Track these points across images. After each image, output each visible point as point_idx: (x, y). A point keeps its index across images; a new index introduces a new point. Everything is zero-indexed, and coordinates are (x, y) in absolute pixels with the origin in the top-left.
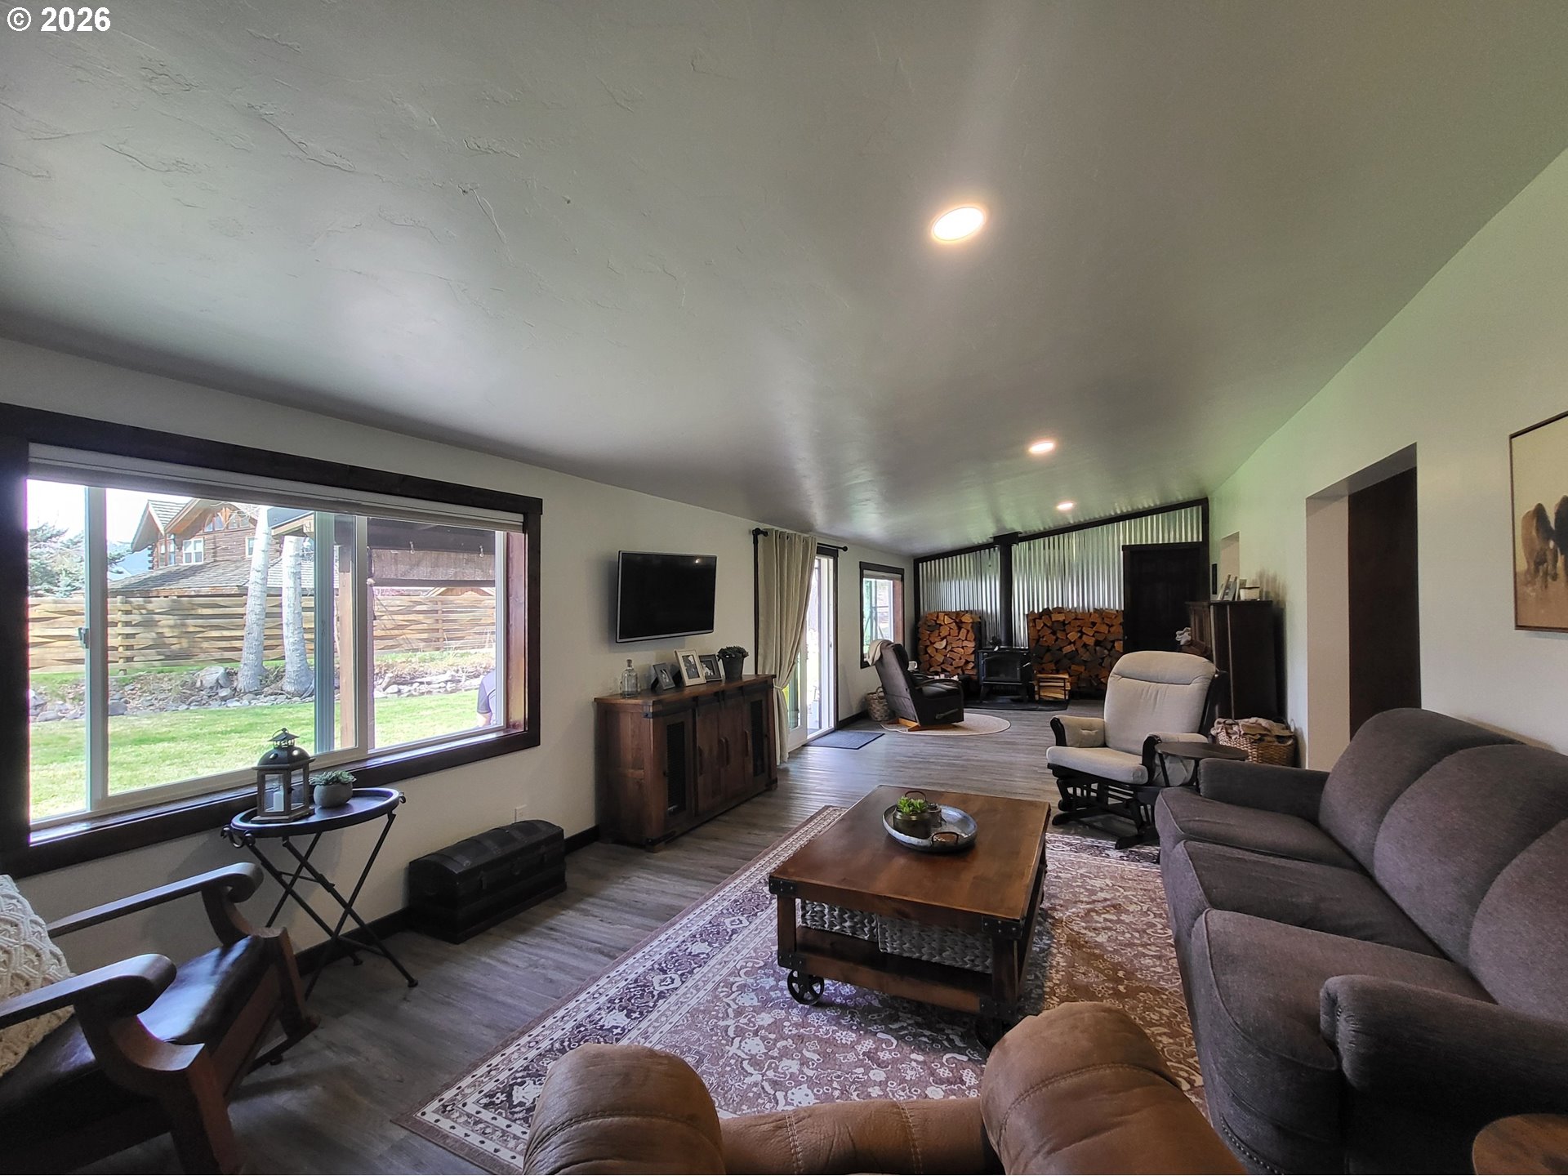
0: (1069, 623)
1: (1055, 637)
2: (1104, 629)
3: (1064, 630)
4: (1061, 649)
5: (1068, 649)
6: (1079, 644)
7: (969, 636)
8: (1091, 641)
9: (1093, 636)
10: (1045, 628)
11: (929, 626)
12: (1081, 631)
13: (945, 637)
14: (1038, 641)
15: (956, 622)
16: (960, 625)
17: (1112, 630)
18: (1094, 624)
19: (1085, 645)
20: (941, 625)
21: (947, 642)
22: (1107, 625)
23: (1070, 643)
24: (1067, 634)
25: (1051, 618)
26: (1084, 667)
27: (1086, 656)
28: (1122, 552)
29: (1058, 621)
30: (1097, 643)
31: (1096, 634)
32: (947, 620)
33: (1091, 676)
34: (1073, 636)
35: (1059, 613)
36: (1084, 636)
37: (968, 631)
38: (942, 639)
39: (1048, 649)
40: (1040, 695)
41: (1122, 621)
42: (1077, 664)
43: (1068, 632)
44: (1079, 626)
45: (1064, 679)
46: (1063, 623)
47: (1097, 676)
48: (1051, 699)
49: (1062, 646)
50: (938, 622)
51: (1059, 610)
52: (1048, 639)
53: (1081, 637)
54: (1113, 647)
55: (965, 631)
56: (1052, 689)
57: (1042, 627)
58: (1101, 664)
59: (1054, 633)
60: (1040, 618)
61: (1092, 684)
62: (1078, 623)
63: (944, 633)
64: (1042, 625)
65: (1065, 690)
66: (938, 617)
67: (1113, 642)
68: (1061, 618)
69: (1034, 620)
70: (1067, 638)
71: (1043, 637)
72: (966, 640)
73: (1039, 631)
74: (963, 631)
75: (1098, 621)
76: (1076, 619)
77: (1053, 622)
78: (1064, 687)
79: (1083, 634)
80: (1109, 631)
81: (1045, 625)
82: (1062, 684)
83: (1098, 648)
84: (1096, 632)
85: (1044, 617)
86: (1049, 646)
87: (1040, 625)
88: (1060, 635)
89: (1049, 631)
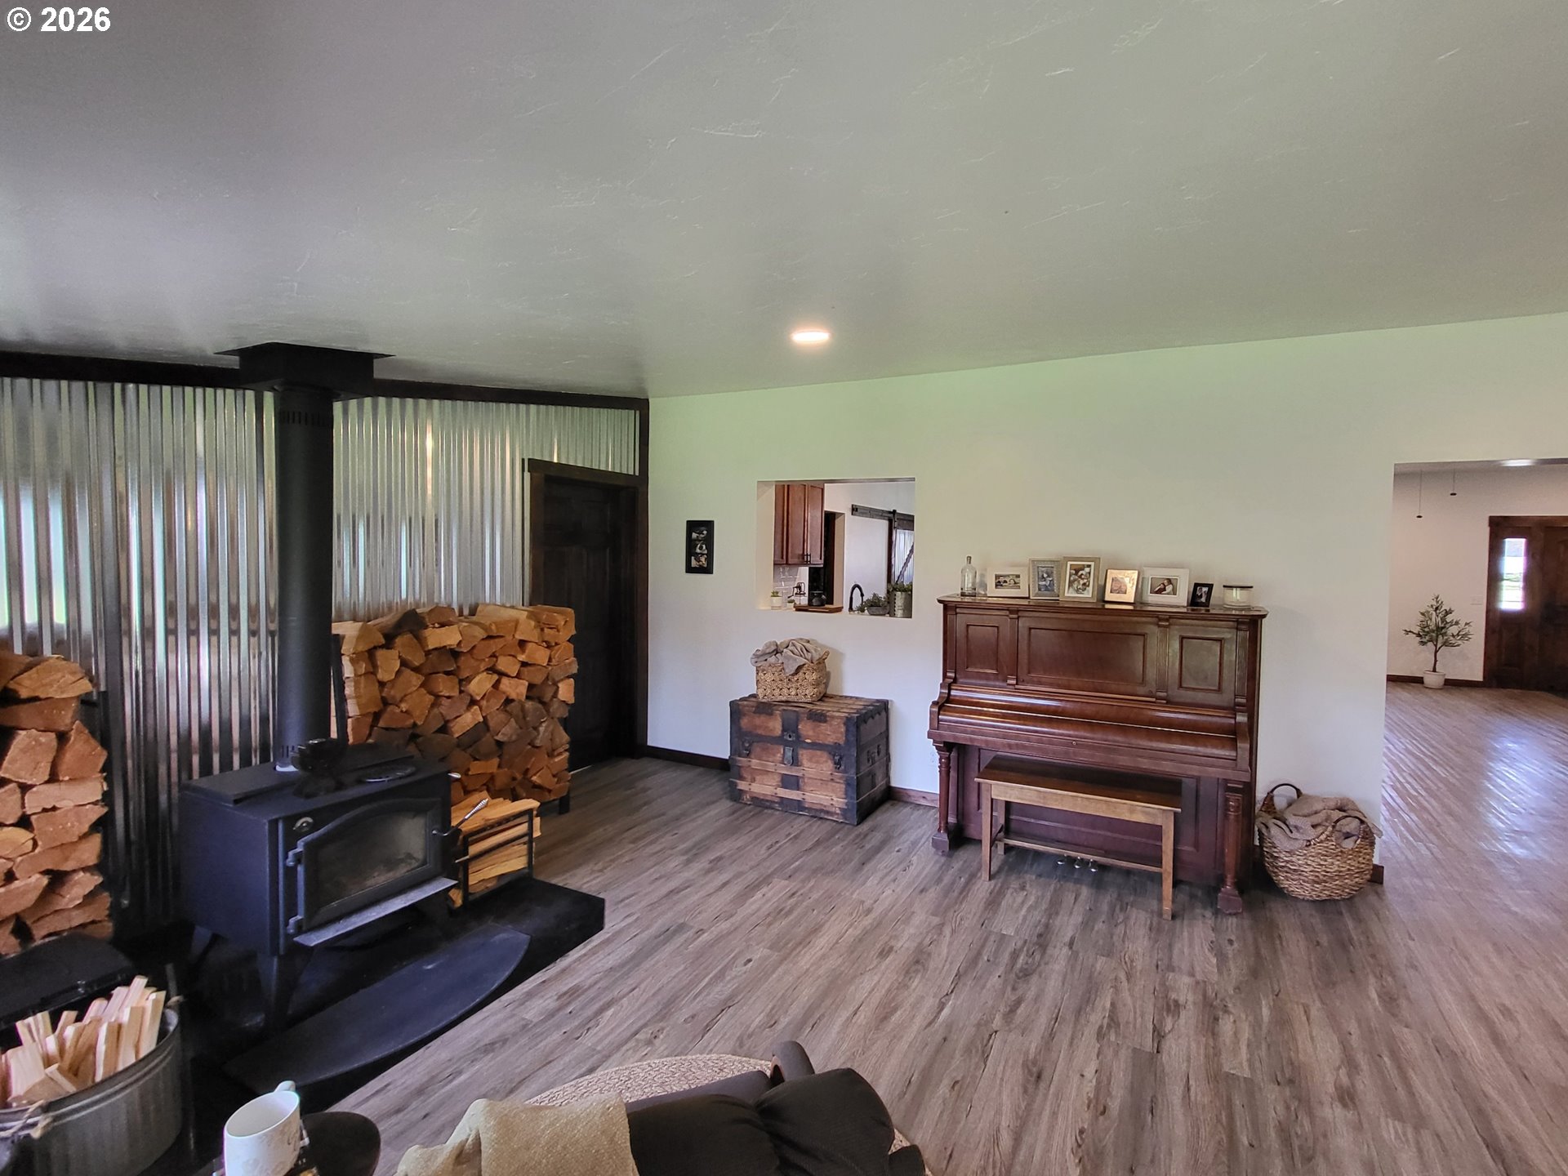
0: (472, 650)
1: (429, 697)
2: (540, 655)
4: (444, 729)
5: (468, 720)
6: (492, 703)
8: (516, 689)
9: (518, 676)
10: (407, 672)
12: (492, 670)
14: (377, 716)
17: (557, 654)
18: (522, 644)
19: (506, 703)
22: (548, 645)
23: (471, 703)
24: (463, 681)
25: (420, 639)
26: (496, 761)
27: (504, 730)
28: (527, 475)
29: (442, 648)
30: (527, 691)
31: (525, 670)
33: (514, 779)
34: (480, 684)
35: (442, 625)
36: (505, 680)
37: (62, 739)
39: (414, 735)
41: (574, 632)
42: (488, 756)
43: (465, 674)
44: (493, 655)
46: (454, 654)
47: (526, 773)
49: (450, 716)
51: (443, 617)
52: (414, 704)
53: (496, 685)
54: (555, 694)
57: (398, 673)
58: (531, 742)
59: (426, 685)
60: (389, 639)
62: (494, 646)
64: (396, 664)
67: (557, 683)
68: (450, 637)
69: (371, 654)
70: (463, 691)
71: (396, 703)
72: (51, 779)
73: (382, 684)
75: (534, 634)
76: (490, 637)
79: (500, 673)
80: (548, 660)
81: (404, 663)
84: (524, 664)
85: (398, 641)
86: (415, 725)
87: (388, 664)
88: (445, 686)
89: (416, 680)
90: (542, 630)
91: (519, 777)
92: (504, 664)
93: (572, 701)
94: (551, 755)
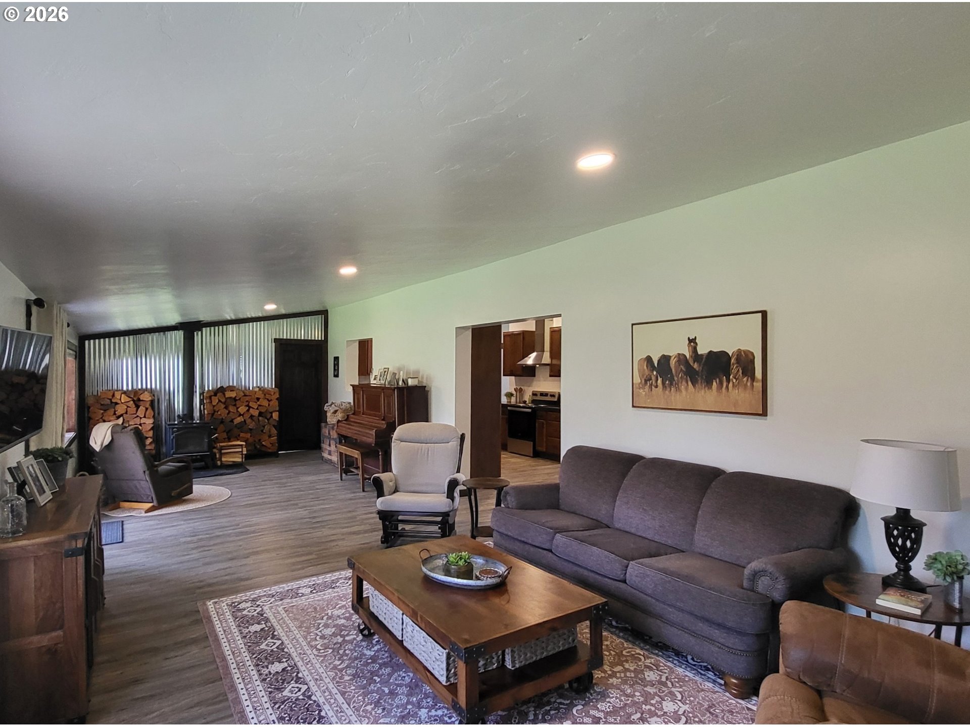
0: (240, 399)
1: (227, 411)
2: (265, 403)
3: (235, 405)
4: (232, 421)
5: (239, 420)
6: (247, 416)
7: (148, 413)
8: (256, 413)
9: (257, 409)
10: (220, 403)
11: (102, 405)
12: (248, 406)
13: (122, 415)
14: (213, 414)
15: (134, 401)
16: (137, 403)
17: (271, 403)
18: (258, 399)
19: (252, 416)
20: (117, 404)
21: (124, 420)
22: (268, 400)
23: (240, 415)
24: (237, 408)
25: (224, 394)
26: (249, 435)
27: (252, 425)
28: (274, 344)
29: (231, 398)
30: (261, 414)
31: (259, 407)
32: (124, 398)
33: (255, 441)
34: (243, 409)
35: (231, 391)
36: (251, 409)
37: (147, 409)
38: (118, 417)
39: (222, 422)
40: (221, 461)
41: (278, 396)
42: (246, 432)
43: (238, 406)
44: (247, 401)
45: (242, 445)
46: (235, 399)
47: (260, 440)
48: (231, 463)
49: (233, 418)
50: (113, 401)
51: (231, 389)
52: (222, 412)
53: (248, 410)
54: (272, 416)
55: (144, 409)
56: (232, 455)
57: (217, 403)
58: (262, 431)
59: (226, 408)
60: (215, 395)
61: (256, 447)
62: (247, 398)
63: (120, 409)
64: (217, 401)
65: (242, 454)
66: (113, 395)
67: (271, 413)
68: (233, 395)
69: (210, 397)
70: (237, 411)
71: (218, 412)
72: (145, 417)
73: (214, 406)
74: (142, 409)
75: (261, 396)
76: (245, 395)
77: (227, 399)
78: (242, 452)
79: (250, 407)
80: (269, 405)
81: (220, 401)
82: (240, 450)
83: (260, 418)
84: (259, 405)
85: (218, 395)
86: (222, 419)
87: (215, 401)
88: (232, 409)
89: (223, 406)
90: (265, 395)
91: (257, 441)
92: (251, 404)
93: (277, 419)
94: (270, 436)
